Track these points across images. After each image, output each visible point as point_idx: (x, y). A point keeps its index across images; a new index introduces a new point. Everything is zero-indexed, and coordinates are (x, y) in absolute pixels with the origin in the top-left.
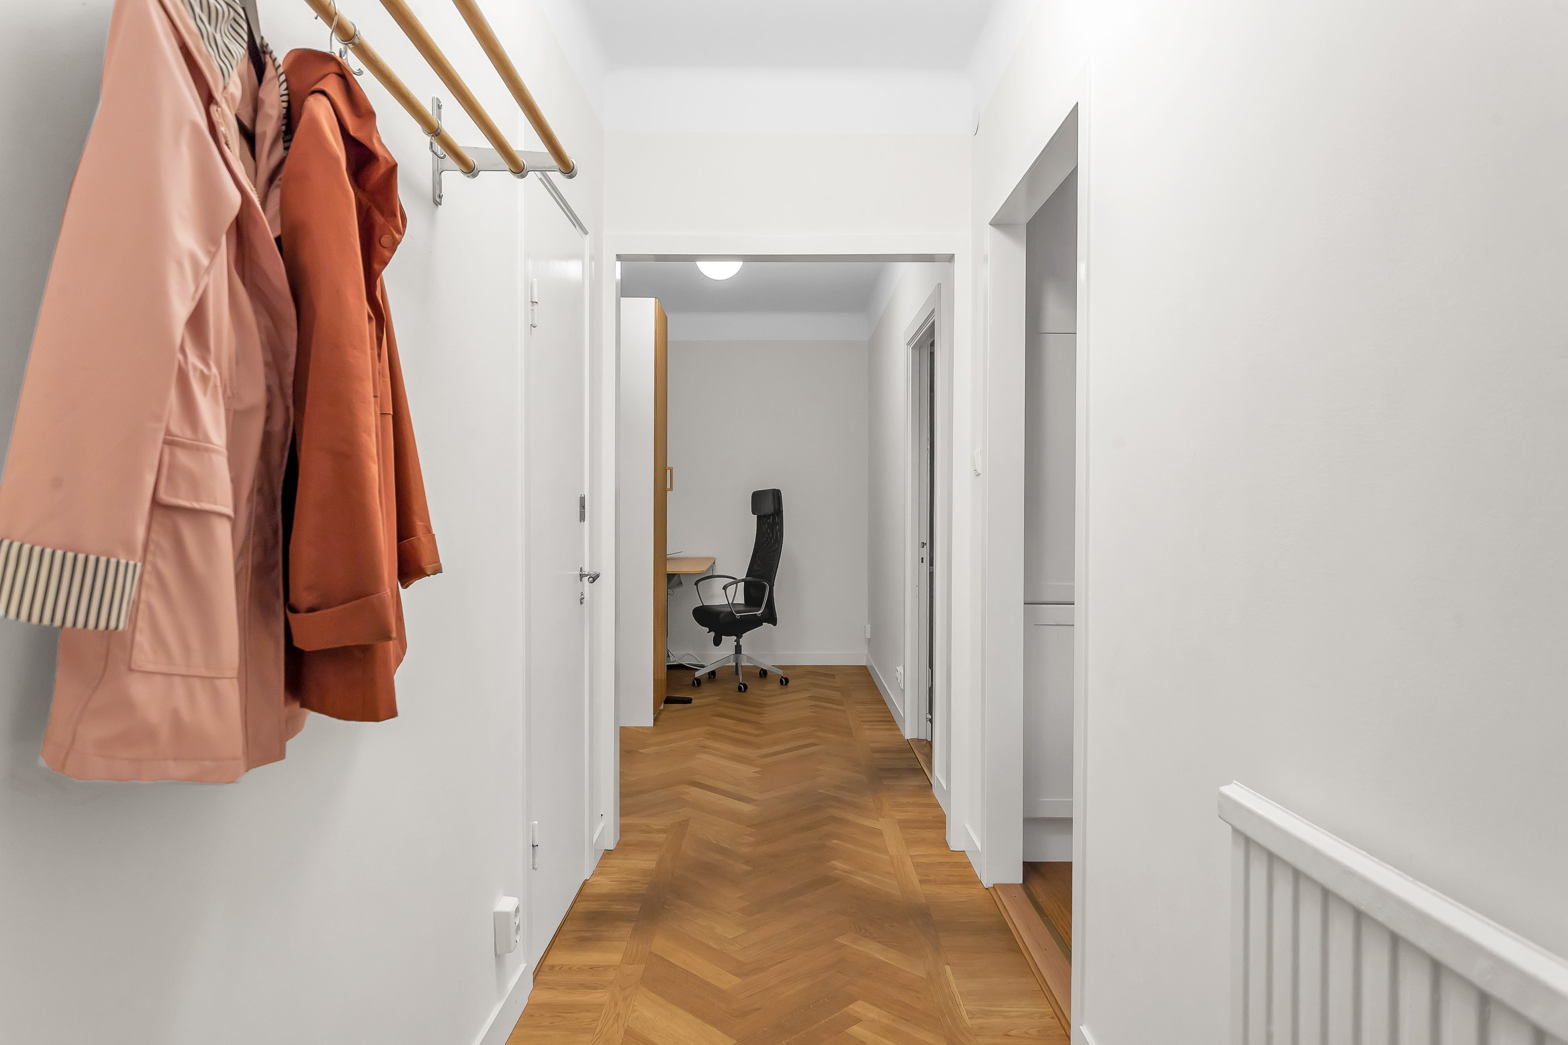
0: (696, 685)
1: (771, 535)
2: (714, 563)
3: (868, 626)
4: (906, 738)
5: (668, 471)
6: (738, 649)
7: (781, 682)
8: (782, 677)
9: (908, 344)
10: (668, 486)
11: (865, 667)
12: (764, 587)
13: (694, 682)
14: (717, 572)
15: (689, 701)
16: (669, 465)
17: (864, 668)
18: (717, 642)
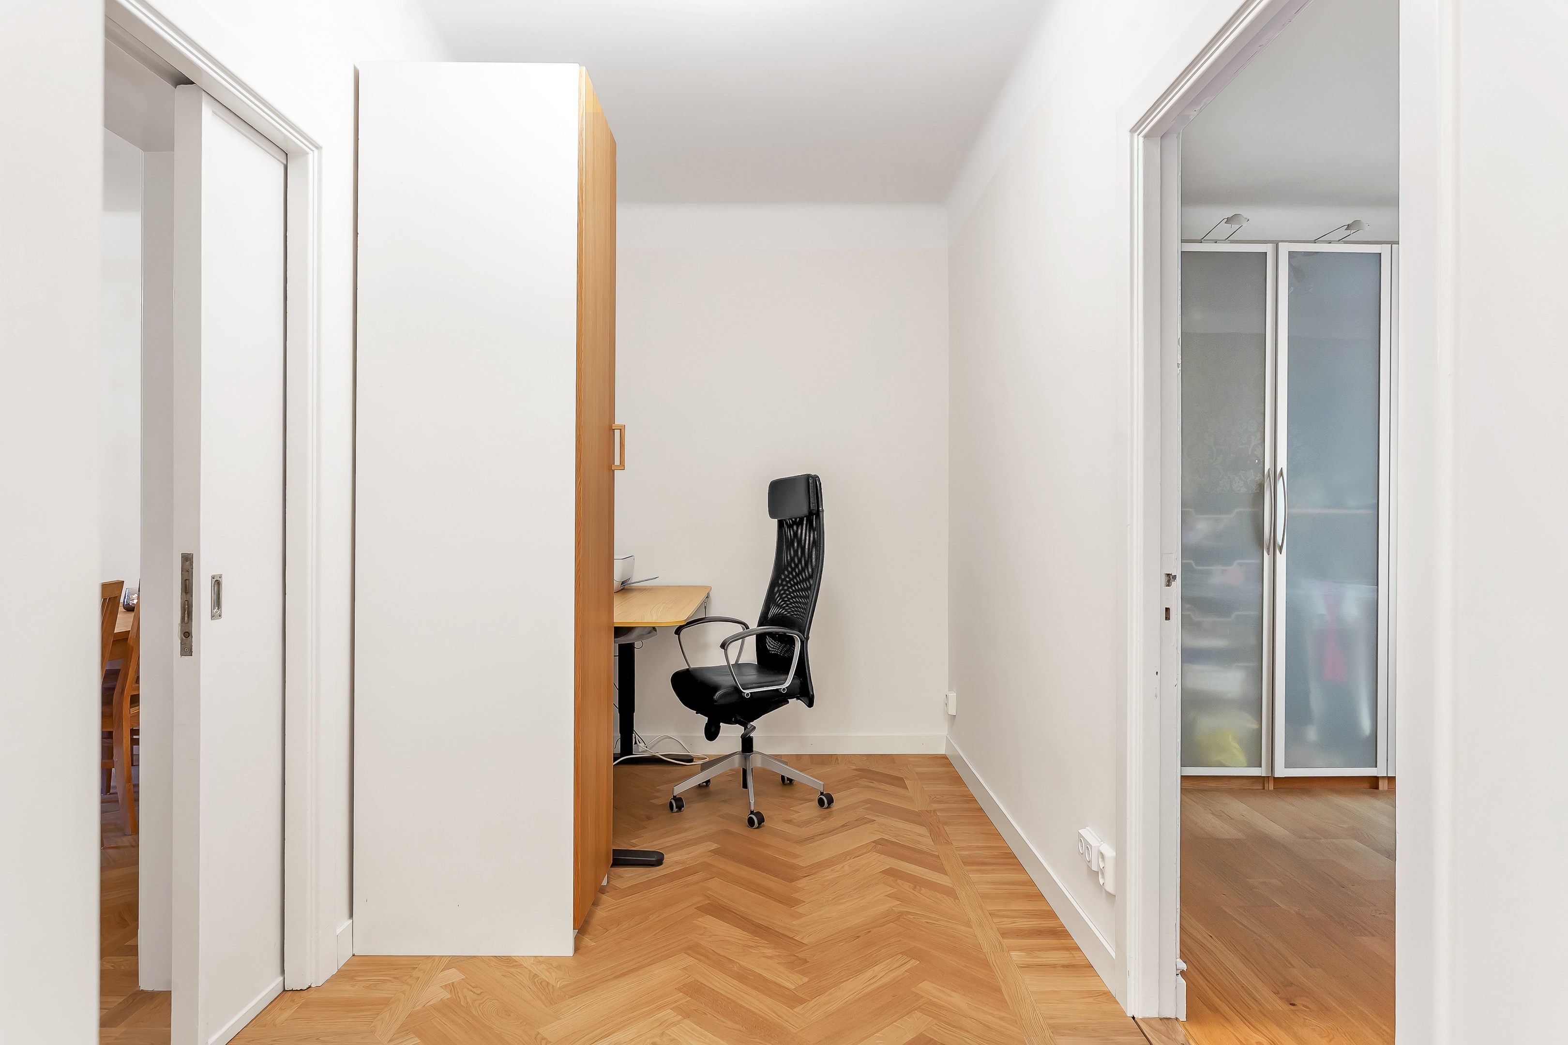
0: (675, 809)
1: (799, 553)
2: (707, 597)
3: (953, 696)
4: (1129, 1014)
5: (617, 433)
6: (747, 744)
7: (821, 802)
8: (822, 794)
9: (1133, 130)
10: (617, 462)
11: (944, 757)
12: (792, 641)
13: (671, 804)
14: (713, 613)
15: (654, 860)
16: (618, 421)
17: (943, 760)
18: (711, 733)
